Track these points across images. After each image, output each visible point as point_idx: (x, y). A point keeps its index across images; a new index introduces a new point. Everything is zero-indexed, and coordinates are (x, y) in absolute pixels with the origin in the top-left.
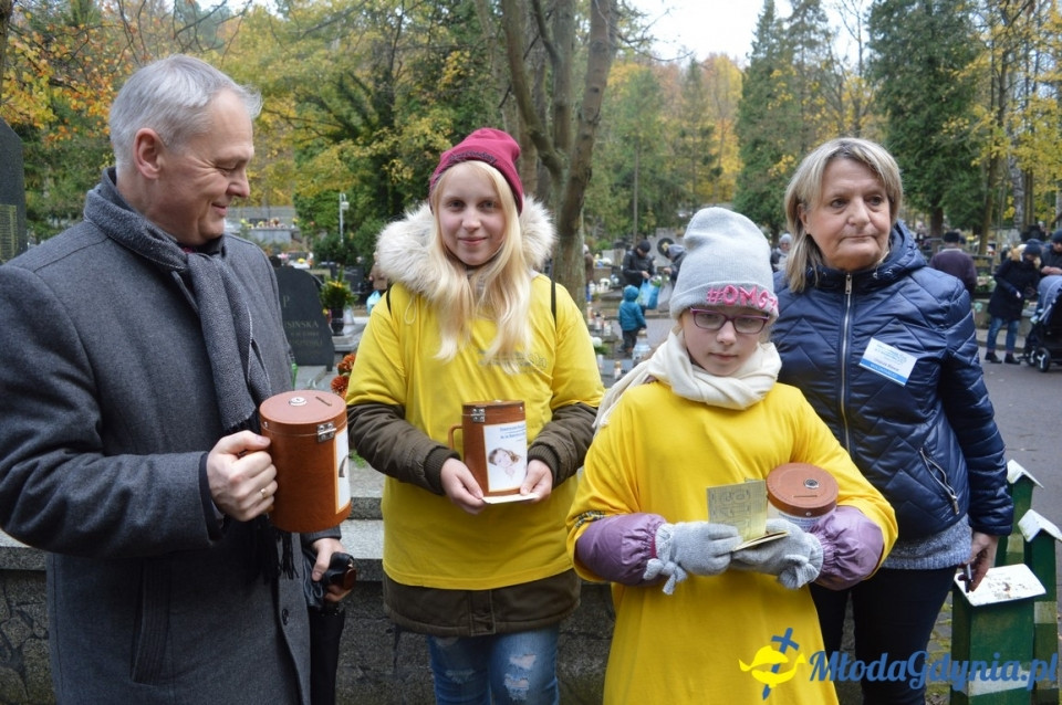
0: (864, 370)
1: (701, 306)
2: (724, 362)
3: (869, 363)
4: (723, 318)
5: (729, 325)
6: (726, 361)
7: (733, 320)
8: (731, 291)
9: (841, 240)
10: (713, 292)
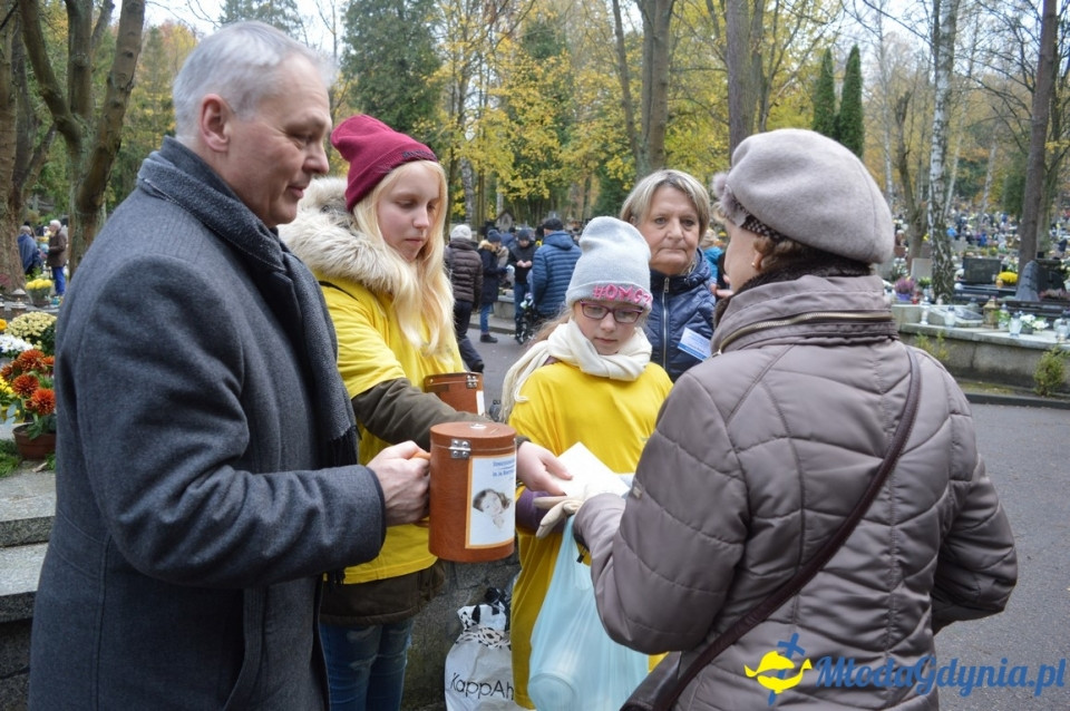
0: (680, 351)
1: (589, 299)
2: (609, 345)
3: (684, 346)
4: (605, 310)
5: (610, 315)
6: (608, 344)
7: (613, 311)
8: (611, 289)
9: (660, 249)
10: (598, 289)
